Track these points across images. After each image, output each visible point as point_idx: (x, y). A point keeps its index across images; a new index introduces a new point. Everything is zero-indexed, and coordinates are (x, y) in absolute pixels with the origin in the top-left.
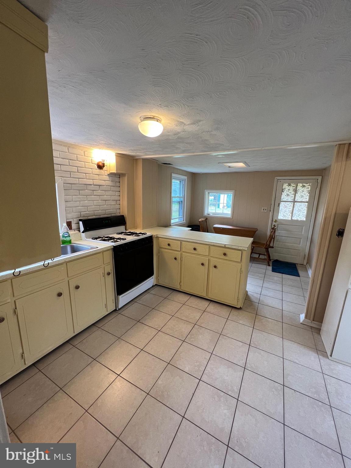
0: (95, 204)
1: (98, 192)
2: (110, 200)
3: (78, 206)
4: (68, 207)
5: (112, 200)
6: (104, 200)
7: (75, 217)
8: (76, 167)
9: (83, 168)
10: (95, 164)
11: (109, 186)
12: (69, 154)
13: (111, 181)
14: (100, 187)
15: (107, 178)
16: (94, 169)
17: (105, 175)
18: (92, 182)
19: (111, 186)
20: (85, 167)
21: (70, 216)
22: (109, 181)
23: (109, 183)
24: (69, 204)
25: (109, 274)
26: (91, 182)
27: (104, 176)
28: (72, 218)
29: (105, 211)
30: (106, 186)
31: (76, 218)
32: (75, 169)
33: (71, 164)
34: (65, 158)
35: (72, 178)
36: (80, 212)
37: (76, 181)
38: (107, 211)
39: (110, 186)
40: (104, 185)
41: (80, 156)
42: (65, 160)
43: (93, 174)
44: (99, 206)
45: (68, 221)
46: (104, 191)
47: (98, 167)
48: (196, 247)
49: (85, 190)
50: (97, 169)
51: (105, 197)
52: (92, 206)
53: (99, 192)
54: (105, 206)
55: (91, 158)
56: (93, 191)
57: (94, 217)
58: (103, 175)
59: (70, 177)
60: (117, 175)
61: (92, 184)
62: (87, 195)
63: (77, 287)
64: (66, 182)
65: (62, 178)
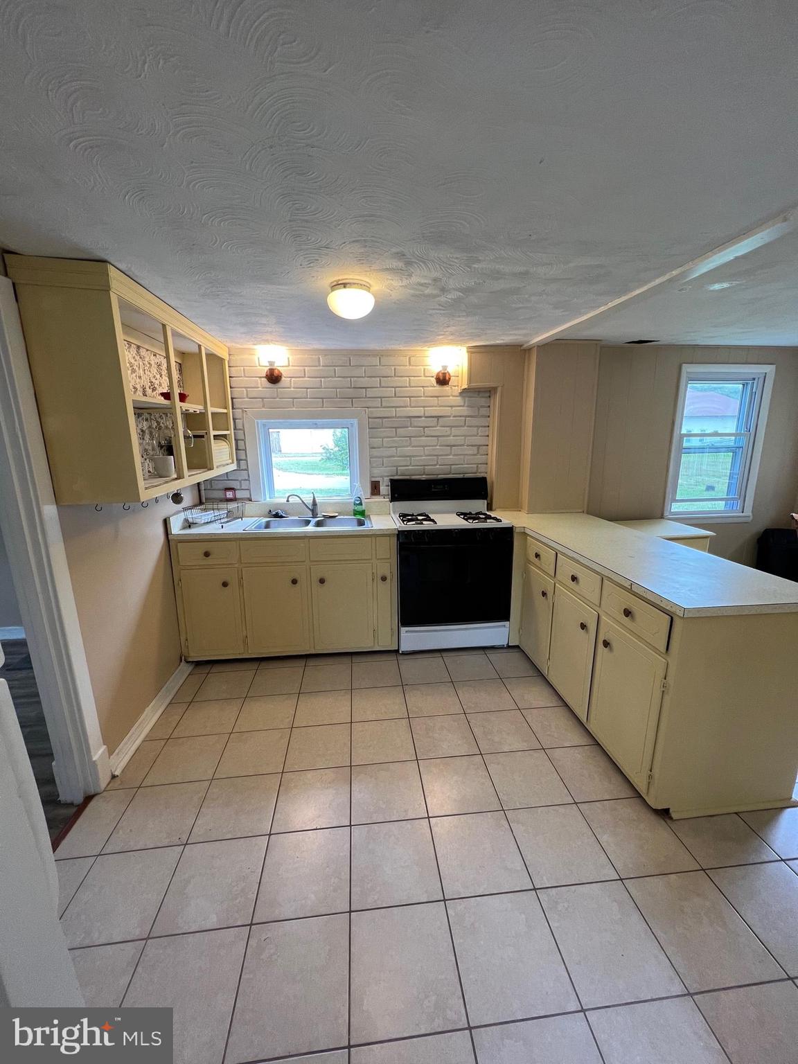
0: (427, 453)
1: (435, 430)
2: (463, 445)
3: (394, 456)
4: (376, 457)
5: (468, 446)
6: (448, 446)
7: (386, 474)
8: (393, 387)
9: (407, 387)
10: (433, 377)
11: (461, 416)
12: (381, 367)
13: (468, 406)
14: (438, 420)
15: (459, 400)
16: (427, 387)
17: (454, 394)
18: (423, 411)
19: (466, 416)
20: (410, 387)
21: (376, 471)
22: (463, 406)
23: (465, 411)
24: (375, 452)
25: (384, 579)
26: (418, 411)
27: (451, 398)
28: (381, 477)
29: (449, 467)
30: (454, 417)
31: (388, 476)
32: (391, 392)
33: (383, 384)
34: (374, 375)
35: (384, 407)
36: (397, 467)
37: (392, 412)
38: (453, 467)
39: (463, 416)
40: (449, 416)
41: (402, 367)
42: (373, 379)
43: (426, 397)
44: (435, 457)
45: (373, 479)
46: (448, 428)
47: (437, 382)
48: (579, 575)
49: (408, 427)
50: (435, 385)
51: (451, 440)
52: (421, 456)
53: (438, 430)
54: (451, 457)
55: (422, 368)
56: (424, 428)
57: (424, 477)
58: (449, 396)
59: (382, 406)
60: (485, 392)
61: (423, 415)
62: (410, 437)
63: (322, 581)
64: (374, 416)
65: (365, 411)
